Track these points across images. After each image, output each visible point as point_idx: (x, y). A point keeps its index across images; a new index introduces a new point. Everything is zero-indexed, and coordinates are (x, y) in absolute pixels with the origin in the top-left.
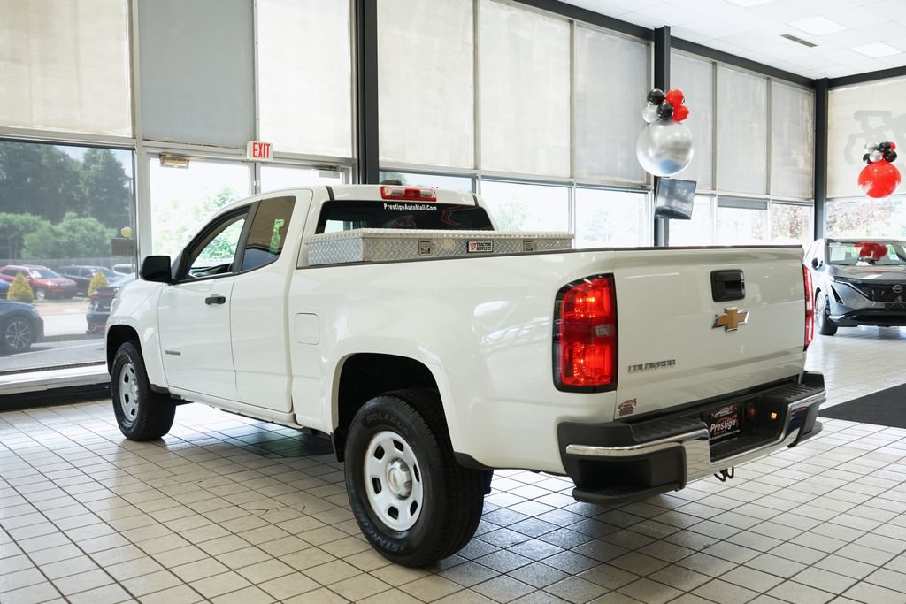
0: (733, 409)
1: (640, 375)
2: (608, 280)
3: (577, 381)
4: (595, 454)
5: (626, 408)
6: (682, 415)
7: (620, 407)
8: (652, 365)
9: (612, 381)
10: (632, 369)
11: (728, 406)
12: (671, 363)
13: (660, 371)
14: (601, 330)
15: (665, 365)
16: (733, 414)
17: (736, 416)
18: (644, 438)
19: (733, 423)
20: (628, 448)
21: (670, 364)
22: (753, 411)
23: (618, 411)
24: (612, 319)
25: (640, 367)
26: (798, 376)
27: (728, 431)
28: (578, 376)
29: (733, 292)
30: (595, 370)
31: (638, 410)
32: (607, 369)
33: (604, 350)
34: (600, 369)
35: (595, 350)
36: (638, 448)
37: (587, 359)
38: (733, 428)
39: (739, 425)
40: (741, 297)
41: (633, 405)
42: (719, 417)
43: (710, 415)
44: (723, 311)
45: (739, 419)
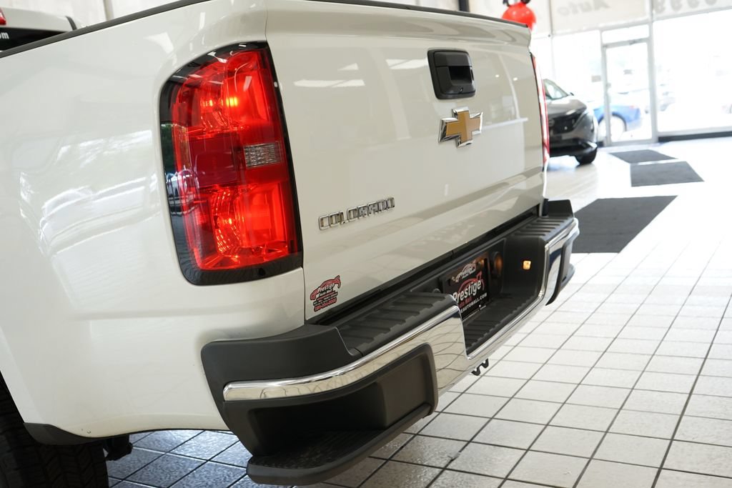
0: (477, 264)
1: (340, 231)
2: (259, 55)
3: (226, 261)
4: (282, 395)
5: (324, 294)
6: (413, 288)
7: (312, 297)
8: (358, 213)
9: (291, 251)
10: (326, 222)
11: (470, 261)
12: (388, 204)
13: (373, 220)
14: (257, 155)
15: (379, 210)
16: (477, 272)
17: (480, 273)
18: (363, 347)
19: (478, 284)
20: (338, 371)
21: (387, 208)
22: (500, 263)
23: (310, 303)
24: (277, 130)
25: (339, 216)
26: (538, 206)
27: (474, 298)
28: (227, 252)
29: (459, 84)
30: (258, 235)
31: (344, 295)
32: (280, 231)
33: (269, 193)
34: (267, 231)
35: (251, 197)
36: (356, 368)
37: (240, 217)
38: (480, 292)
39: (486, 288)
40: (470, 93)
41: (335, 288)
42: (461, 280)
43: (450, 280)
44: (451, 114)
45: (485, 277)
